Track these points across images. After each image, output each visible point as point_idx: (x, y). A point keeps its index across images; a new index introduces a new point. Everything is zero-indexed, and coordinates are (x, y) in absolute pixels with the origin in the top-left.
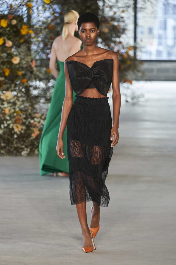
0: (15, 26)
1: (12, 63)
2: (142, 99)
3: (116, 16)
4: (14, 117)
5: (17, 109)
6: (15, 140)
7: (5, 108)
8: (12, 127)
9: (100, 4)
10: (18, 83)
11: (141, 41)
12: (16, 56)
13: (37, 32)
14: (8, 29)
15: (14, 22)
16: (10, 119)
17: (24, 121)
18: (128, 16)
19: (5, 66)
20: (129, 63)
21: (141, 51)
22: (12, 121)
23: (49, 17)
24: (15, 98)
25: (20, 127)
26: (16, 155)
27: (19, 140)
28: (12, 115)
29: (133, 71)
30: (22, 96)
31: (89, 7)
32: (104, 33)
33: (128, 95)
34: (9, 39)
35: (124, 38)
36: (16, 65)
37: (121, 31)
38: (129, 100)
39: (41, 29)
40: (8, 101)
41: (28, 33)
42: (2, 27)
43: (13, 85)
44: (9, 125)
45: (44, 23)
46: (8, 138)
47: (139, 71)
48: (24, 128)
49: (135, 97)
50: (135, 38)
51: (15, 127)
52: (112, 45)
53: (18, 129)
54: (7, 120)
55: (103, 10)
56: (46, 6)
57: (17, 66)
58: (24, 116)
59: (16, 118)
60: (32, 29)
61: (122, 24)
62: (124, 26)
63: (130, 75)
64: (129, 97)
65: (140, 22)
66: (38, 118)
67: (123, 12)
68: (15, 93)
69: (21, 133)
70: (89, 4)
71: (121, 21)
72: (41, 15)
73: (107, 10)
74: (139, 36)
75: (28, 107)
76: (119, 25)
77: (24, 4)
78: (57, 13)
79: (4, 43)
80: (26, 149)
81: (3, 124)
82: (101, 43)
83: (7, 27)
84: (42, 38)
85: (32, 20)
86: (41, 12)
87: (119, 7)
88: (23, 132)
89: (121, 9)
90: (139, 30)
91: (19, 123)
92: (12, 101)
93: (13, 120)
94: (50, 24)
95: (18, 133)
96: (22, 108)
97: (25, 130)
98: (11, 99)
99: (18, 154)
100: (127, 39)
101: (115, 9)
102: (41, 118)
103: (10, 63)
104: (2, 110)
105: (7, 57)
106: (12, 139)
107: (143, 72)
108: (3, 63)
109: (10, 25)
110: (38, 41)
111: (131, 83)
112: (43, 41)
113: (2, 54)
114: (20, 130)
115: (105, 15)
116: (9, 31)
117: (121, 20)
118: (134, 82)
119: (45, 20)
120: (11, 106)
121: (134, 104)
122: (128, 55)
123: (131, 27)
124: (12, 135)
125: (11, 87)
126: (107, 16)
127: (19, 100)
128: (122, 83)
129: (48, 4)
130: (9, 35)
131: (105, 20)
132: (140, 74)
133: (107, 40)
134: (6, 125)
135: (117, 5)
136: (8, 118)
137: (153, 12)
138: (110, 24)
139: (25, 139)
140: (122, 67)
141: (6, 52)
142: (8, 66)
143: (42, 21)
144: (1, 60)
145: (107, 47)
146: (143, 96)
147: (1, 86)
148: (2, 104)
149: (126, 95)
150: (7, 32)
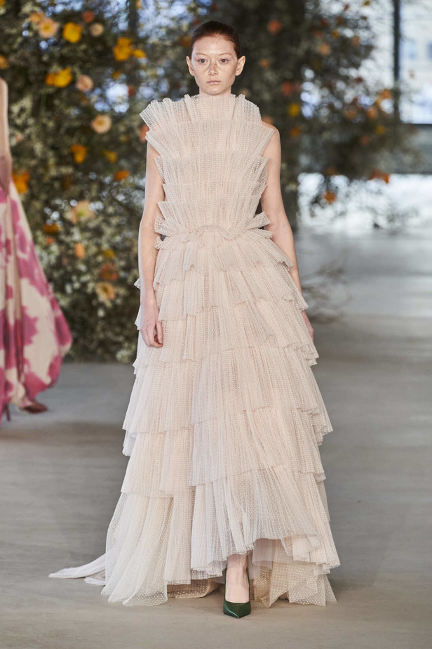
0: (101, 39)
1: (93, 132)
2: (413, 222)
3: (350, 14)
4: (98, 265)
5: (105, 246)
6: (100, 322)
7: (76, 242)
8: (94, 289)
10: (108, 180)
11: (412, 76)
12: (103, 114)
13: (155, 54)
14: (83, 47)
15: (98, 30)
16: (89, 271)
17: (122, 274)
18: (379, 14)
19: (74, 140)
20: (381, 130)
21: (411, 102)
22: (92, 274)
23: (181, 18)
24: (101, 218)
25: (112, 290)
26: (103, 360)
27: (109, 323)
28: (93, 262)
29: (391, 150)
30: (115, 214)
32: (319, 57)
33: (380, 212)
34: (86, 72)
35: (369, 70)
36: (102, 135)
37: (363, 51)
38: (382, 222)
39: (165, 47)
40: (83, 226)
41: (132, 57)
42: (68, 43)
43: (95, 187)
44: (84, 285)
45: (170, 32)
46: (82, 318)
47: (406, 151)
48: (122, 291)
49: (398, 215)
50: (396, 69)
51: (99, 291)
52: (340, 85)
53: (106, 295)
54: (79, 274)
57: (106, 139)
58: (122, 263)
59: (103, 267)
60: (141, 46)
61: (364, 35)
62: (368, 39)
63: (384, 160)
64: (382, 215)
65: (407, 29)
67: (367, 3)
68: (99, 205)
69: (115, 306)
71: (361, 28)
72: (164, 12)
74: (406, 63)
75: (131, 240)
76: (357, 38)
78: (203, 6)
79: (73, 82)
80: (126, 345)
81: (71, 282)
82: (313, 81)
83: (80, 43)
84: (165, 69)
85: (143, 25)
86: (163, 4)
88: (119, 301)
90: (406, 48)
91: (109, 281)
92: (92, 225)
93: (96, 272)
94: (186, 34)
95: (109, 304)
96: (117, 243)
97: (125, 299)
98: (89, 220)
99: (107, 356)
100: (375, 71)
103: (87, 131)
104: (68, 247)
105: (79, 118)
106: (92, 320)
107: (416, 154)
108: (71, 132)
109: (86, 37)
110: (156, 76)
111: (387, 181)
112: (167, 76)
113: (67, 108)
114: (112, 296)
115: (323, 12)
116: (85, 51)
117: (361, 23)
118: (394, 179)
119: (173, 25)
120: (90, 239)
121: (394, 233)
122: (380, 111)
123: (385, 41)
124: (93, 310)
125: (89, 190)
126: (327, 14)
127: (109, 224)
128: (365, 181)
130: (85, 62)
131: (322, 25)
132: (408, 159)
133: (327, 76)
134: (77, 285)
136: (82, 267)
138: (334, 34)
139: (124, 320)
140: (365, 140)
141: (77, 105)
142: (83, 139)
143: (167, 27)
144: (66, 124)
145: (326, 92)
146: (416, 212)
147: (64, 187)
148: (68, 233)
149: (373, 210)
150: (80, 54)
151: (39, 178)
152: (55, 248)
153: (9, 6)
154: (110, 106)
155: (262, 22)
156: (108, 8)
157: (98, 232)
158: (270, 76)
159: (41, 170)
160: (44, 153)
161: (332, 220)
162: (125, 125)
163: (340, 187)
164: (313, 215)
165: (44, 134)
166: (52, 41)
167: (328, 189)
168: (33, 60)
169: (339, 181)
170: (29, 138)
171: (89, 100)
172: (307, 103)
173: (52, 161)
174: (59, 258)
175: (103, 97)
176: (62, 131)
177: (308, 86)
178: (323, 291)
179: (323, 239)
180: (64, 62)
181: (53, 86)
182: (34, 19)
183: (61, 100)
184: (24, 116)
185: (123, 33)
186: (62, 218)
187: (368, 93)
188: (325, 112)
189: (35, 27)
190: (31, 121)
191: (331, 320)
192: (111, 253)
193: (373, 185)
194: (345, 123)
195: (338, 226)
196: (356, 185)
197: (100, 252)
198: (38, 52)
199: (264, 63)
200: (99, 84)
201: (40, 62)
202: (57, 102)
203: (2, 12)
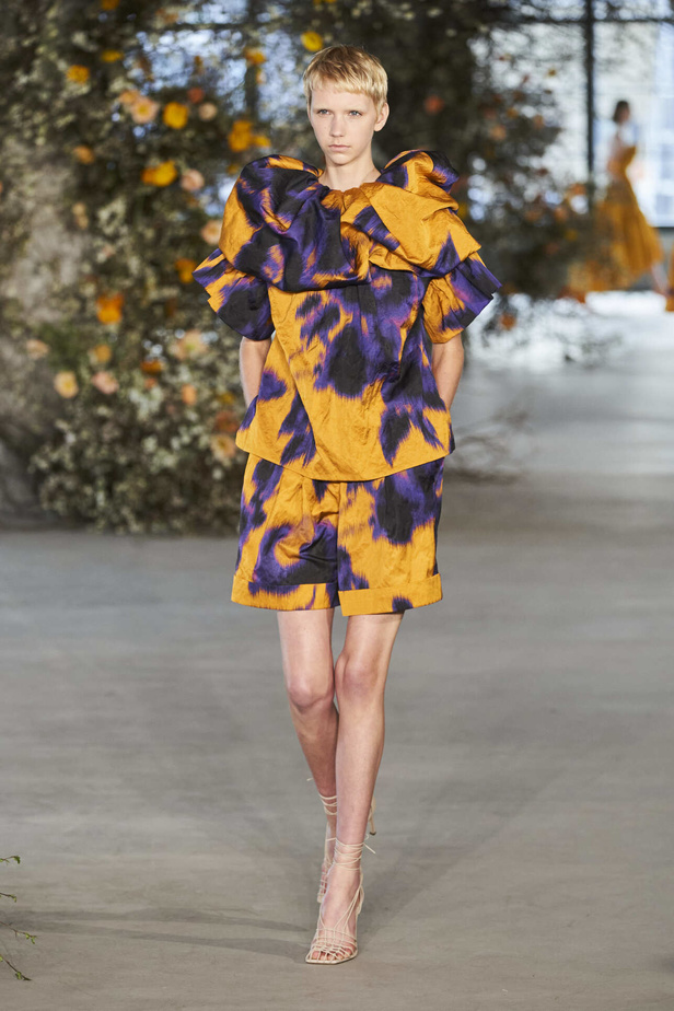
0: (212, 124)
1: (204, 243)
2: (615, 352)
3: (531, 87)
4: (212, 413)
5: (222, 389)
6: (216, 486)
7: (184, 385)
8: (208, 444)
9: (479, 49)
13: (281, 141)
15: (209, 111)
16: (202, 420)
18: (567, 87)
19: (180, 254)
20: (572, 235)
22: (206, 424)
24: (215, 353)
26: (220, 534)
27: (229, 487)
28: (207, 409)
30: (235, 347)
31: (442, 62)
32: (492, 143)
33: (572, 339)
34: (193, 165)
37: (547, 135)
38: (576, 353)
39: (294, 134)
40: (192, 363)
41: (253, 146)
42: (170, 130)
44: (196, 438)
45: (301, 113)
46: (193, 482)
49: (595, 345)
50: (590, 157)
51: (215, 446)
52: (519, 179)
53: (224, 451)
54: (189, 424)
55: (487, 70)
56: (306, 58)
59: (219, 416)
60: (264, 131)
61: (548, 114)
62: (554, 119)
63: (576, 275)
64: (574, 344)
65: (603, 105)
67: (552, 73)
68: (213, 336)
69: (235, 465)
70: (442, 50)
71: (544, 105)
72: (293, 89)
73: (499, 68)
74: (601, 149)
76: (539, 118)
77: (235, 52)
79: (177, 180)
81: (178, 434)
82: (483, 173)
83: (185, 128)
85: (264, 105)
86: (291, 78)
87: (540, 60)
88: (240, 459)
89: (547, 66)
90: (602, 130)
91: (227, 433)
92: (205, 361)
93: (211, 421)
95: (227, 463)
98: (199, 358)
99: (226, 530)
100: (564, 160)
101: (525, 67)
103: (195, 240)
104: (174, 390)
105: (186, 224)
106: (206, 484)
108: (175, 243)
109: (194, 122)
111: (582, 301)
113: (169, 213)
114: (232, 452)
115: (495, 85)
116: (192, 140)
117: (543, 99)
118: (592, 297)
120: (202, 379)
121: (590, 368)
122: (571, 212)
123: (576, 122)
124: (206, 471)
125: (200, 317)
126: (502, 88)
127: (225, 359)
128: (553, 299)
130: (192, 153)
131: (495, 101)
133: (502, 168)
134: (186, 439)
135: (530, 54)
136: (192, 416)
137: (645, 75)
138: (510, 113)
140: (553, 248)
141: (182, 208)
142: (192, 252)
143: (296, 107)
144: (169, 233)
145: (501, 188)
146: (617, 339)
147: (167, 315)
148: (174, 372)
149: (563, 339)
150: (186, 144)
151: (135, 303)
152: (158, 394)
153: (95, 83)
155: (418, 99)
156: (220, 83)
157: (212, 371)
159: (137, 293)
160: (142, 270)
161: (511, 351)
163: (520, 309)
164: (486, 345)
165: (141, 246)
166: (150, 126)
167: (505, 313)
168: (126, 151)
169: (519, 301)
170: (121, 251)
171: (199, 202)
172: (476, 202)
173: (151, 280)
174: (163, 406)
175: (215, 198)
176: (164, 242)
177: (477, 180)
178: (502, 443)
179: (499, 376)
180: (166, 153)
181: (150, 184)
182: (125, 99)
183: (162, 201)
184: (116, 223)
185: (240, 116)
186: (165, 354)
187: (554, 188)
188: (499, 214)
189: (128, 109)
190: (124, 230)
191: (511, 480)
192: (229, 399)
193: (563, 305)
194: (527, 227)
195: (519, 359)
196: (542, 307)
197: (215, 396)
198: (132, 141)
200: (211, 183)
201: (135, 154)
202: (157, 205)
203: (85, 89)
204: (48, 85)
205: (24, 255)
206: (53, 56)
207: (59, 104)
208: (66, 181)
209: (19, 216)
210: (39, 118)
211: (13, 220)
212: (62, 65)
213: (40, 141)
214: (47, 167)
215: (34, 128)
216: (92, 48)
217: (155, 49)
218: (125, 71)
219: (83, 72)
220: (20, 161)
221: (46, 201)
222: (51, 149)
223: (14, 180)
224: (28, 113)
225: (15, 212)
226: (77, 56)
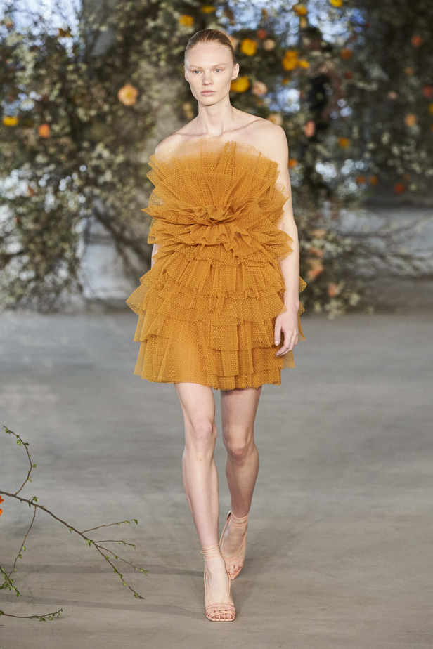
0: (273, 53)
12: (275, 113)
15: (270, 45)
23: (340, 35)
31: (422, 14)
34: (260, 79)
41: (298, 66)
42: (245, 56)
56: (334, 11)
66: (319, 239)
77: (289, 8)
78: (359, 25)
79: (250, 88)
83: (255, 55)
94: (343, 48)
102: (326, 238)
109: (261, 52)
116: (259, 63)
129: (338, 8)
130: (259, 71)
141: (253, 106)
150: (256, 65)
153: (197, 26)
154: (280, 107)
155: (407, 38)
156: (276, 27)
158: (414, 81)
162: (293, 123)
171: (263, 102)
175: (275, 100)
180: (243, 72)
185: (291, 48)
199: (409, 71)
200: (271, 90)
203: (190, 30)
204: (168, 27)
205: (152, 136)
206: (170, 9)
207: (175, 40)
208: (179, 90)
209: (149, 111)
210: (161, 48)
211: (145, 114)
212: (176, 15)
213: (162, 63)
214: (167, 80)
215: (159, 55)
216: (196, 4)
217: (236, 5)
218: (215, 18)
219: (190, 19)
220: (150, 76)
221: (165, 102)
222: (170, 68)
223: (146, 88)
224: (154, 45)
225: (146, 108)
226: (187, 9)
